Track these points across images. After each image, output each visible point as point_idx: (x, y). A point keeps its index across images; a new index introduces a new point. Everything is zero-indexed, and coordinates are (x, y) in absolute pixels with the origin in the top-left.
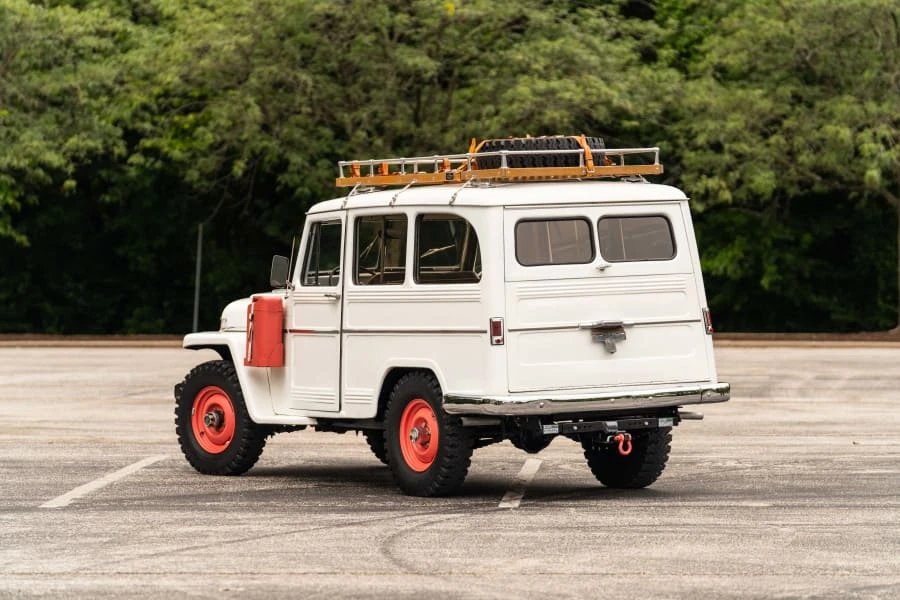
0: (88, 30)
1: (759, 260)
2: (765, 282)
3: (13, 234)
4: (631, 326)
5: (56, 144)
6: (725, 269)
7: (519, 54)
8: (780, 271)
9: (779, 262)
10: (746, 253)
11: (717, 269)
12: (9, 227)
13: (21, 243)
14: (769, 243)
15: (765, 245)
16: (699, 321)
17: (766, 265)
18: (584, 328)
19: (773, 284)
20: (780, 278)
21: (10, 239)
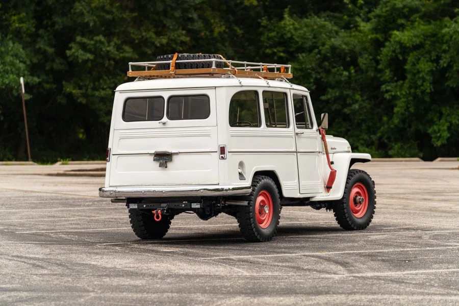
4: (177, 154)
16: (216, 152)
18: (151, 154)
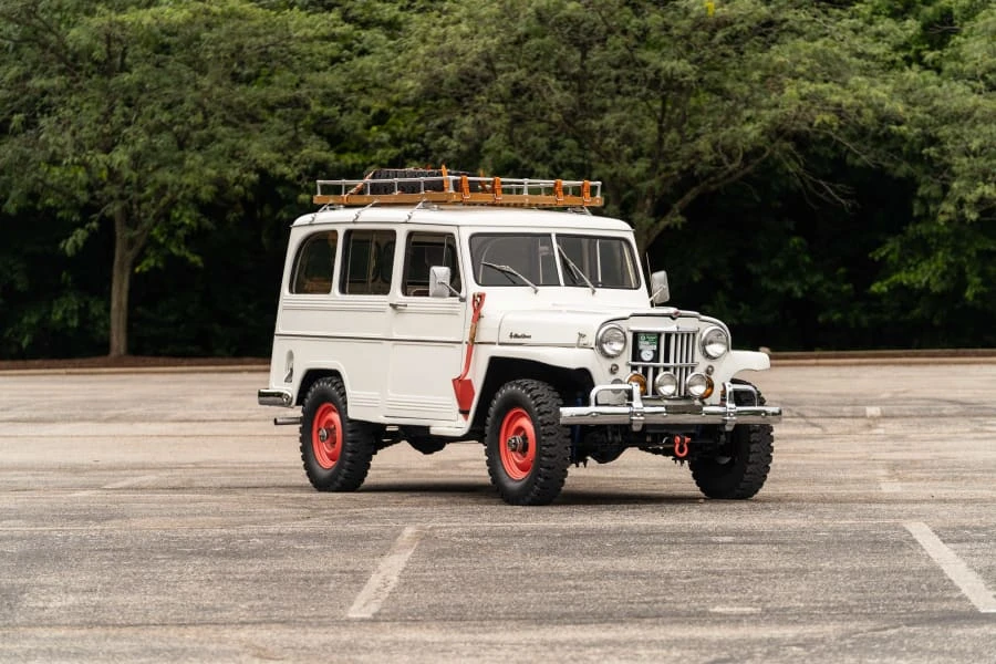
0: (319, 34)
1: (962, 273)
2: (969, 294)
3: (187, 254)
5: (286, 157)
6: (928, 283)
7: (780, 55)
8: (984, 284)
9: (981, 274)
10: (949, 264)
11: (920, 282)
12: (183, 247)
13: (195, 264)
14: (974, 254)
15: (969, 256)
17: (969, 277)
19: (976, 296)
20: (985, 290)
21: (184, 259)
